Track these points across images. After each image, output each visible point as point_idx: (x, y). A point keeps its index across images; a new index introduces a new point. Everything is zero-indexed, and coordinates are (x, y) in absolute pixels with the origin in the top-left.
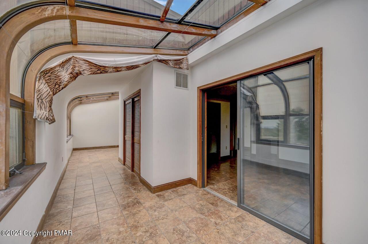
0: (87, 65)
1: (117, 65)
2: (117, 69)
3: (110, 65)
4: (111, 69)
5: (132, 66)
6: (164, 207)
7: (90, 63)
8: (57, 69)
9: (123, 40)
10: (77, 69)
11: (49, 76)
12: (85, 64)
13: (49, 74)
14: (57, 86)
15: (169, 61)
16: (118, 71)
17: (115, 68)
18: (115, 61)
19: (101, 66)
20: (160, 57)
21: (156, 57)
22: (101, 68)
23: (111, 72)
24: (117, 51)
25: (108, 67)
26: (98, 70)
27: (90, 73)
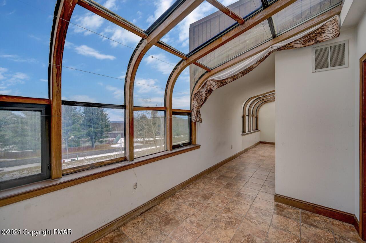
0: (215, 82)
1: (231, 75)
2: (234, 78)
3: (226, 77)
4: (229, 79)
5: (245, 70)
6: (269, 217)
7: (216, 81)
8: (201, 91)
9: (241, 49)
10: (209, 87)
11: (198, 96)
12: (214, 82)
13: (198, 95)
14: (201, 101)
15: (293, 44)
16: (235, 79)
17: (232, 77)
18: (231, 72)
19: (222, 80)
20: (276, 46)
21: (271, 49)
22: (222, 81)
23: (229, 82)
24: (235, 62)
25: (227, 79)
26: (221, 84)
27: (216, 88)
